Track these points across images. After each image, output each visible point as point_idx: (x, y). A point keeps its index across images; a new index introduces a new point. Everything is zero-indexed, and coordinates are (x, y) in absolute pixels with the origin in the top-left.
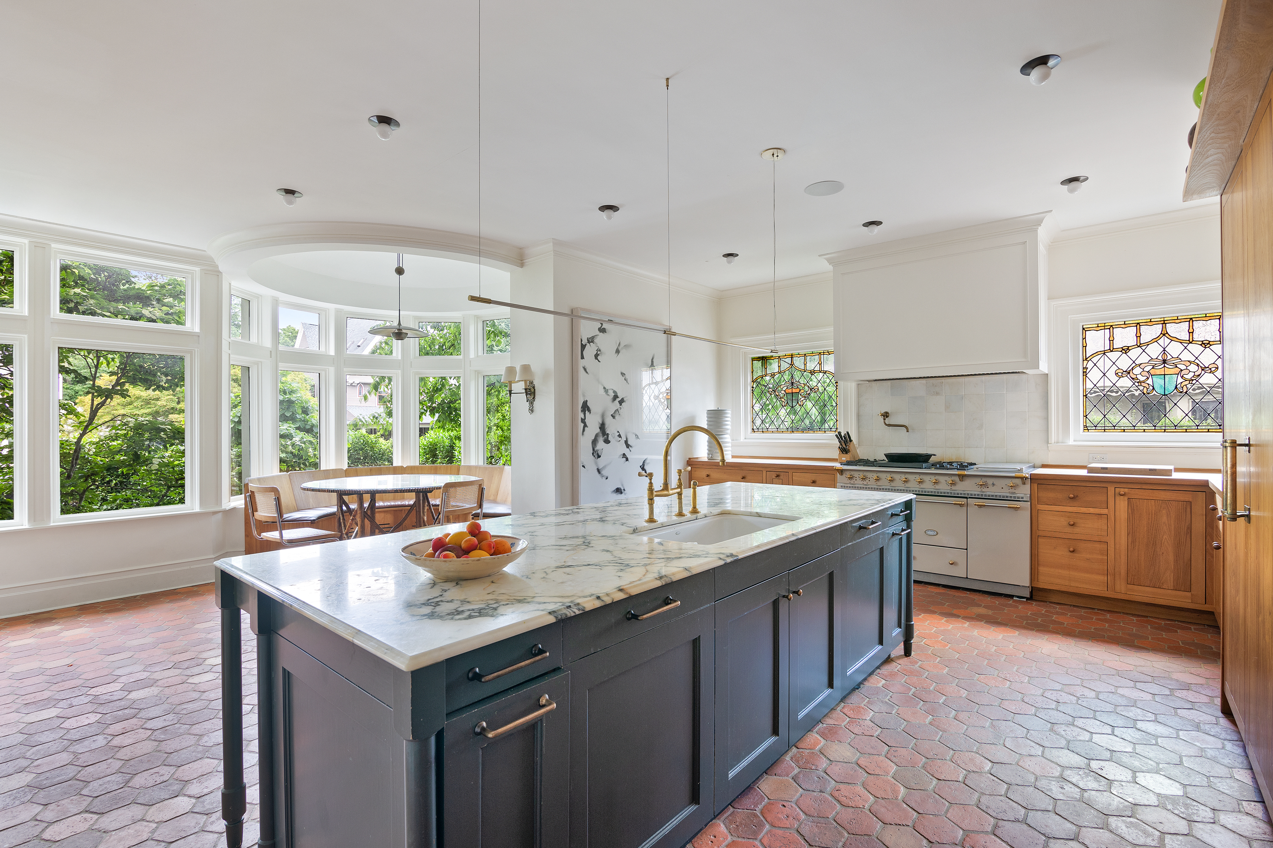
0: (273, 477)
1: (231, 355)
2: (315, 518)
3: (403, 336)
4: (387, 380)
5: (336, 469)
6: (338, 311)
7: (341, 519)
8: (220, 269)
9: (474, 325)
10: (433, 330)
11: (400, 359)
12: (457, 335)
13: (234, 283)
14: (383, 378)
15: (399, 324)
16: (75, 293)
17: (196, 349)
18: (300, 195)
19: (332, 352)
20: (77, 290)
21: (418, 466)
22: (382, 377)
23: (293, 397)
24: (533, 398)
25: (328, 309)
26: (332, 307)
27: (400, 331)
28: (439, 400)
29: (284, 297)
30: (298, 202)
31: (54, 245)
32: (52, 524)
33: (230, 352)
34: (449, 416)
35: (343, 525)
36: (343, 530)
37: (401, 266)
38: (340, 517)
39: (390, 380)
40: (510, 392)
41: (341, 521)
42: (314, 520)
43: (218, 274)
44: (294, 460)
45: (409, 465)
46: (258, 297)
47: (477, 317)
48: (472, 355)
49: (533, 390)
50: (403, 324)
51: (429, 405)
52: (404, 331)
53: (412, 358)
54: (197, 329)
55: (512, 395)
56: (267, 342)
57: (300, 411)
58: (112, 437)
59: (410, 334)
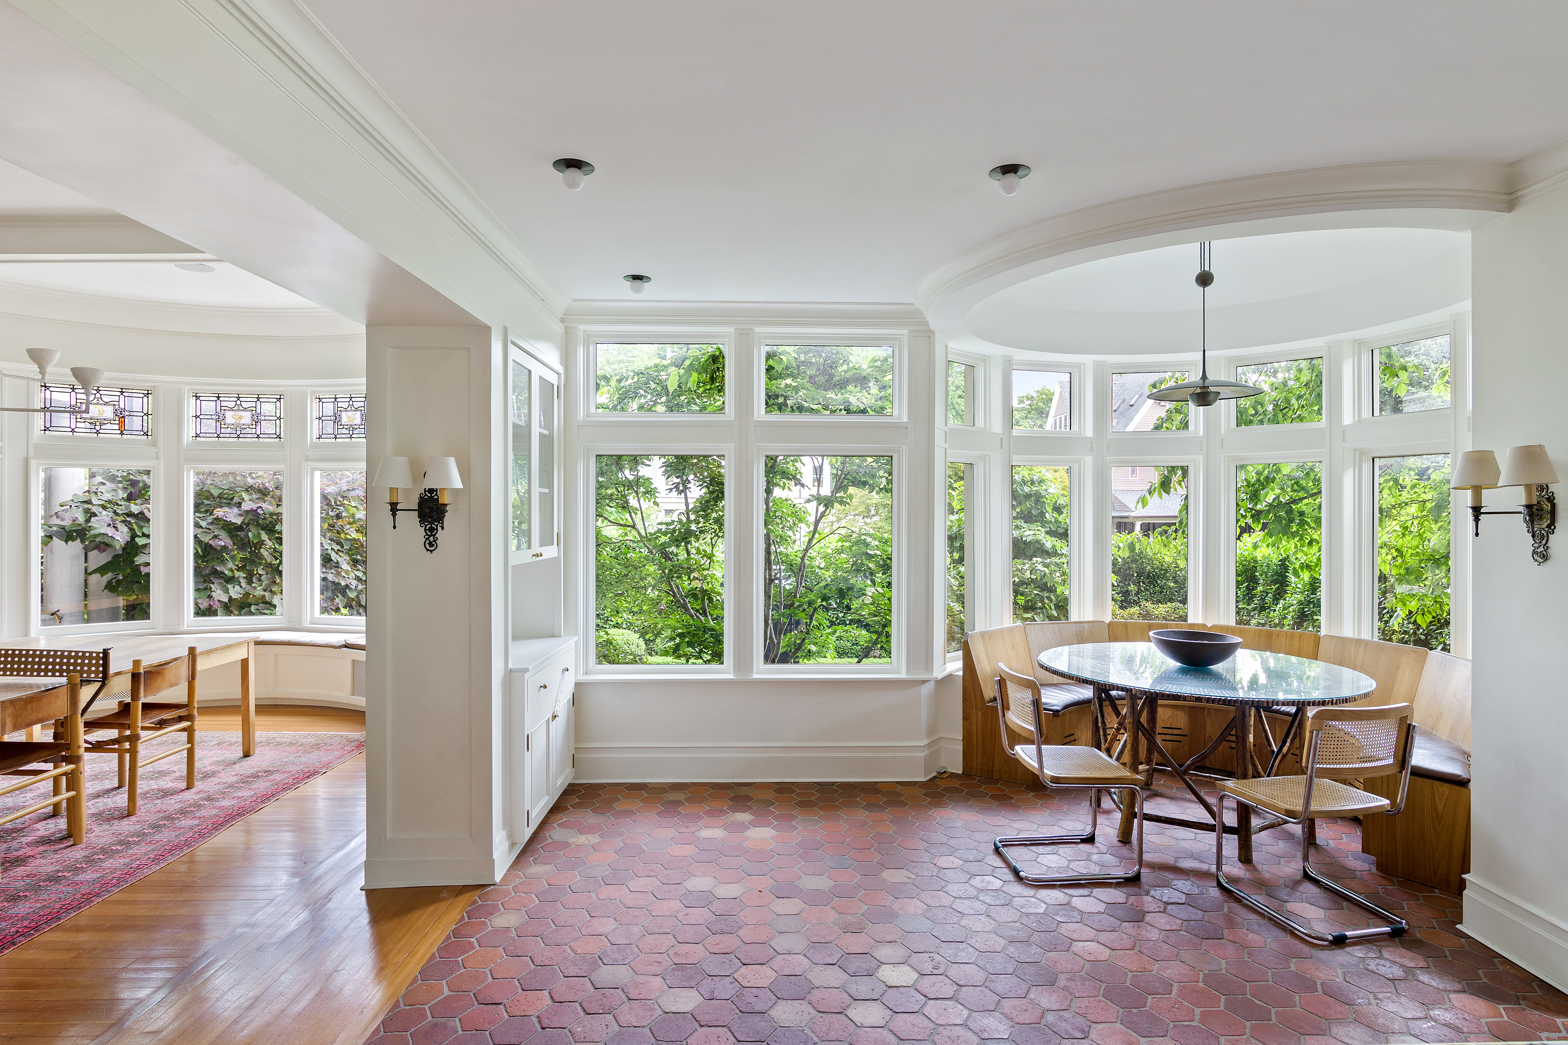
0: (1002, 631)
1: (948, 450)
2: (1059, 708)
3: (1211, 397)
4: (1180, 472)
5: (1093, 622)
6: (1098, 365)
7: (1100, 721)
8: (932, 326)
9: (1351, 360)
10: (1257, 375)
11: (1202, 435)
12: (1315, 386)
13: (952, 345)
14: (1173, 469)
15: (1204, 377)
16: (786, 384)
17: (904, 446)
18: (1027, 171)
19: (1089, 432)
20: (789, 381)
21: (1235, 627)
22: (1172, 467)
23: (1041, 489)
24: (1549, 526)
25: (1084, 364)
26: (1088, 360)
27: (1206, 390)
28: (1270, 498)
29: (1020, 355)
30: (1022, 184)
31: (757, 330)
32: (755, 676)
33: (946, 446)
34: (1288, 526)
35: (1101, 733)
36: (1103, 741)
37: (1207, 269)
38: (1097, 716)
39: (1185, 471)
40: (1477, 511)
41: (1100, 725)
42: (1058, 711)
43: (929, 334)
44: (1035, 592)
45: (1216, 623)
46: (985, 359)
47: (1359, 344)
48: (1348, 419)
49: (1547, 506)
50: (1211, 377)
51: (1250, 506)
52: (1212, 389)
53: (1223, 432)
54: (905, 419)
55: (1482, 517)
56: (997, 426)
57: (1049, 509)
58: (838, 550)
59: (1224, 391)
